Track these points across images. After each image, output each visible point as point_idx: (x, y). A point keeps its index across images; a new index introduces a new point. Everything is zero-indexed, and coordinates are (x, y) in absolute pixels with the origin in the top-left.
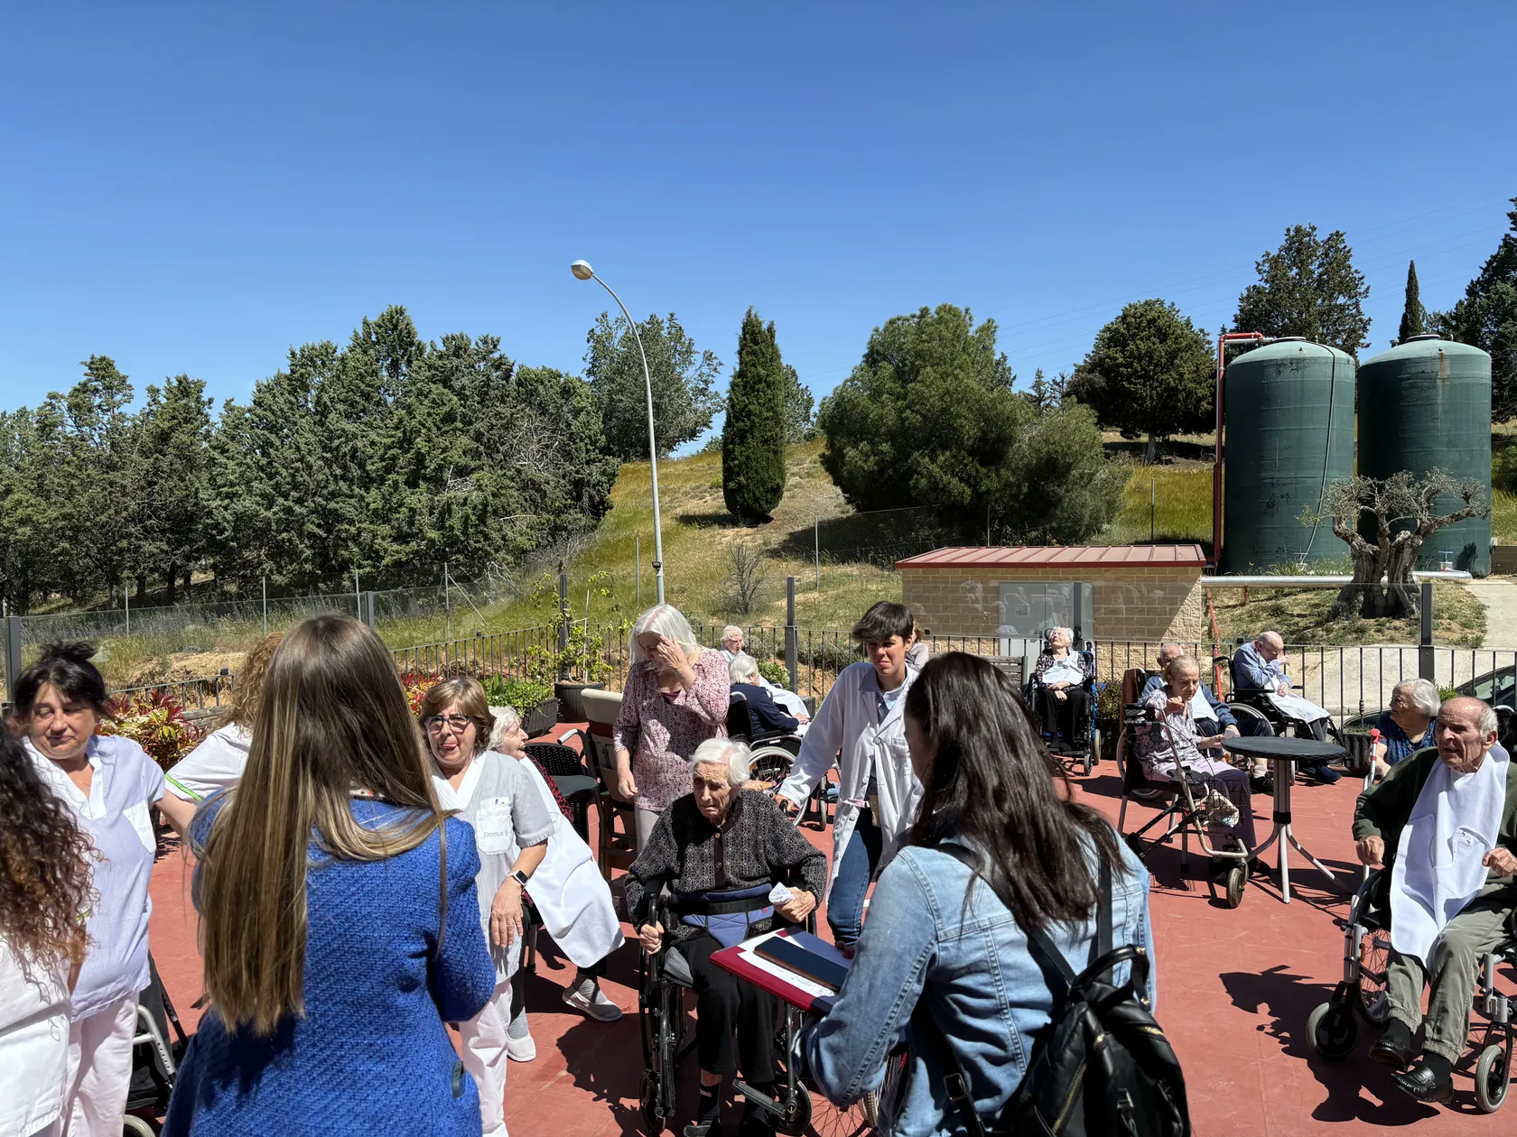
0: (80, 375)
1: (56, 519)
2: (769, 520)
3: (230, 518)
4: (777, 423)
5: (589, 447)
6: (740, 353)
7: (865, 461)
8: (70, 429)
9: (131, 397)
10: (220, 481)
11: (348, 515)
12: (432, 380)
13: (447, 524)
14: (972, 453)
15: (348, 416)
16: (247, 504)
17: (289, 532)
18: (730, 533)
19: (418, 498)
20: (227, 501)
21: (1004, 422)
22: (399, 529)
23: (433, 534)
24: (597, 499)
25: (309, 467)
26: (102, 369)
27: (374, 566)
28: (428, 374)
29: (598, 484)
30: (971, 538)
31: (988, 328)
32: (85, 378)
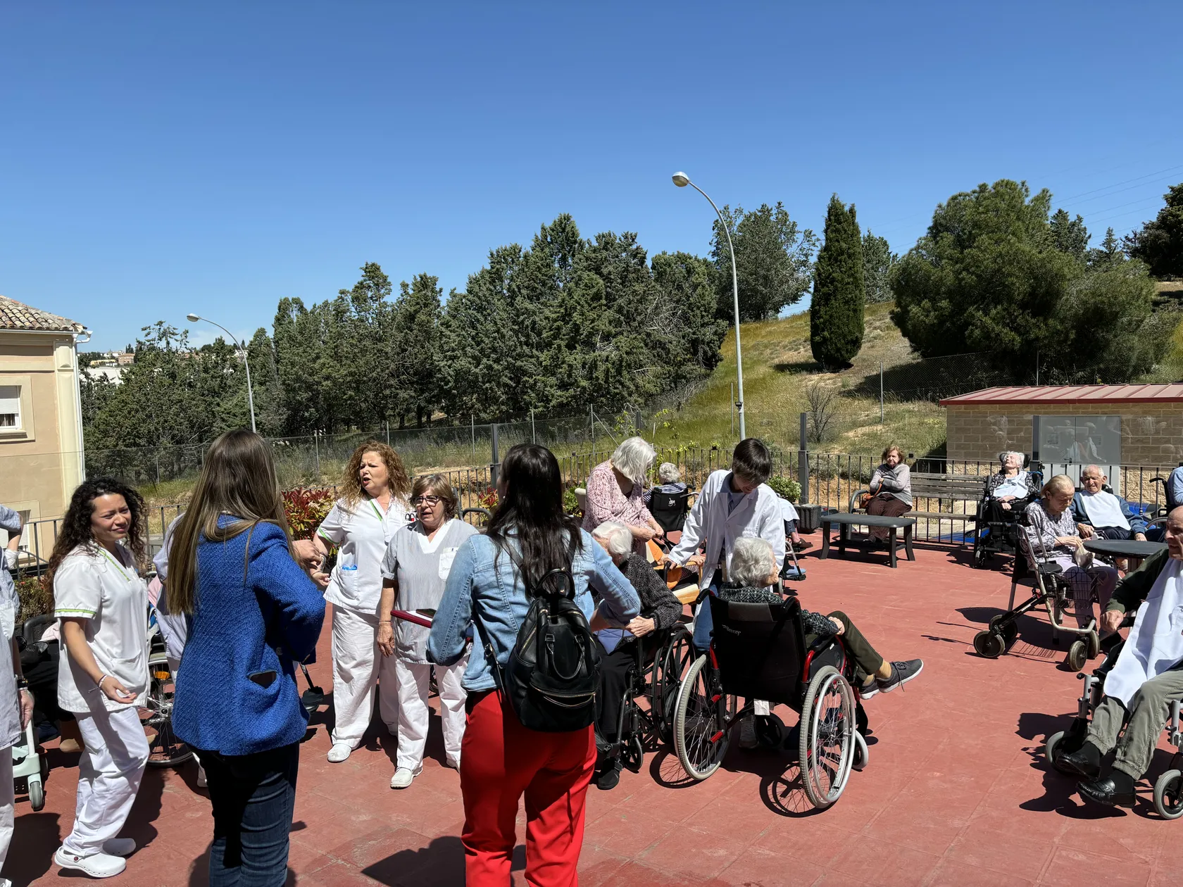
0: (359, 276)
1: (346, 375)
2: (850, 366)
3: (452, 373)
4: (857, 287)
5: (704, 313)
6: (826, 231)
7: (927, 316)
8: (353, 314)
9: (390, 290)
10: (446, 348)
11: (530, 370)
12: (588, 269)
13: (594, 376)
14: (1023, 306)
15: (530, 298)
16: (463, 363)
17: (490, 383)
18: (815, 377)
19: (575, 358)
20: (450, 362)
21: (1052, 278)
22: (562, 381)
23: (584, 383)
24: (710, 353)
25: (503, 336)
26: (372, 271)
27: (545, 407)
28: (585, 264)
29: (710, 342)
30: (1021, 380)
31: (1043, 198)
32: (362, 279)
